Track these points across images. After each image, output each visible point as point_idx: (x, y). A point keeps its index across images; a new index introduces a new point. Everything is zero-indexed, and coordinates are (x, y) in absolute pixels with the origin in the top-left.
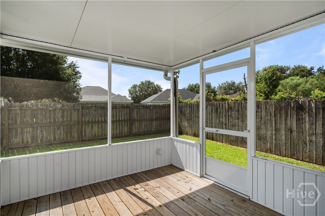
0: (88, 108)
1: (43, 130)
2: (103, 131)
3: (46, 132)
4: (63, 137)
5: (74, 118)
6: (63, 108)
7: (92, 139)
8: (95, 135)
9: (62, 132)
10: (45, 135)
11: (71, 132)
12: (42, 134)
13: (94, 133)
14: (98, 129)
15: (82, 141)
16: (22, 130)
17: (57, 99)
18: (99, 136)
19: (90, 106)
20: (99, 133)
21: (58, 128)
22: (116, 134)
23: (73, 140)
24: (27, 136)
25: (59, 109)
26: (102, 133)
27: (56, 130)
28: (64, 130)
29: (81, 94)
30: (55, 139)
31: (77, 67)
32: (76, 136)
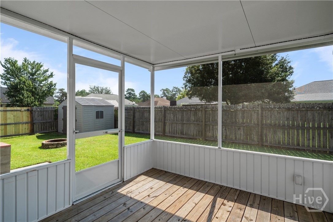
0: (270, 109)
1: (227, 129)
2: (290, 139)
3: (229, 131)
4: (243, 137)
5: (254, 120)
6: (242, 110)
7: (275, 146)
8: (279, 143)
9: (242, 133)
10: (228, 133)
11: (251, 134)
12: (226, 133)
13: (278, 140)
14: (283, 135)
15: (262, 145)
16: (213, 127)
17: (266, 100)
18: (284, 144)
19: (272, 107)
20: (285, 140)
21: (239, 129)
22: (312, 146)
23: (253, 143)
24: (216, 132)
25: (240, 111)
26: (288, 141)
27: (237, 131)
28: (244, 132)
29: (294, 93)
30: (236, 138)
31: (289, 62)
32: (256, 139)
